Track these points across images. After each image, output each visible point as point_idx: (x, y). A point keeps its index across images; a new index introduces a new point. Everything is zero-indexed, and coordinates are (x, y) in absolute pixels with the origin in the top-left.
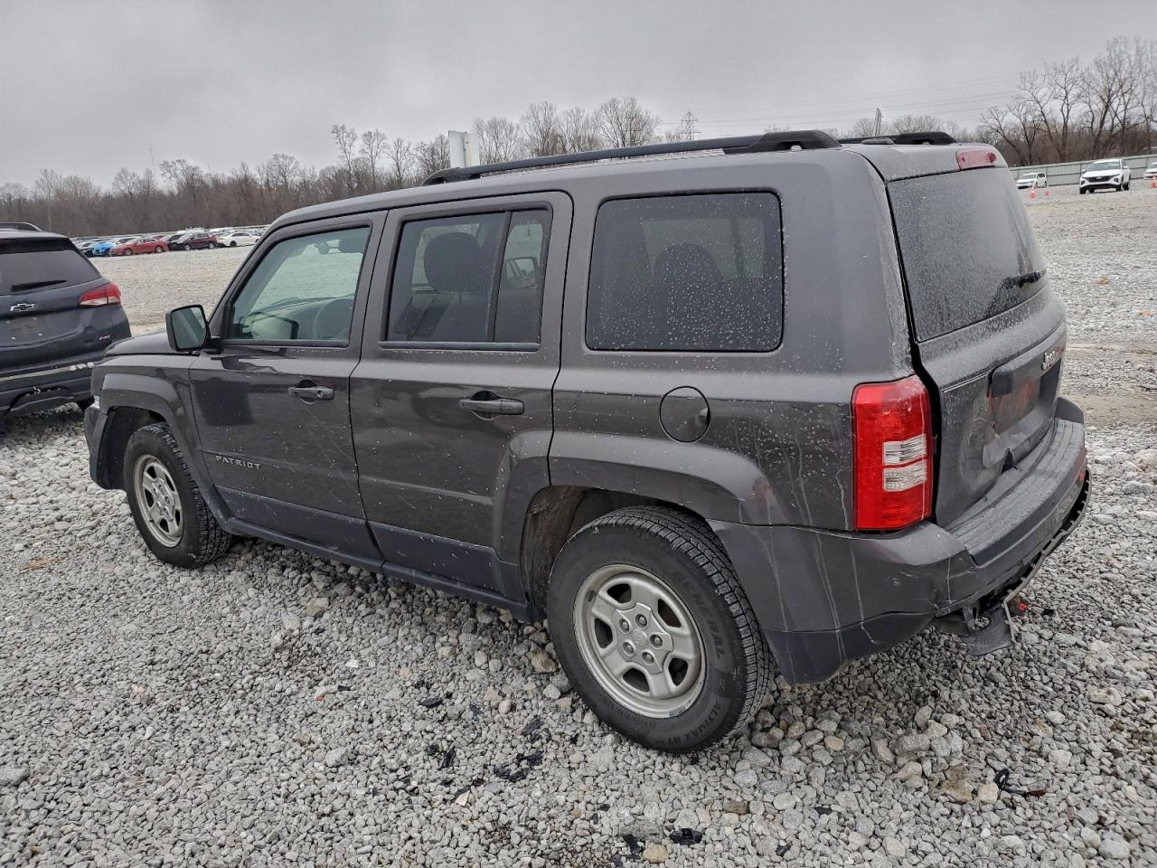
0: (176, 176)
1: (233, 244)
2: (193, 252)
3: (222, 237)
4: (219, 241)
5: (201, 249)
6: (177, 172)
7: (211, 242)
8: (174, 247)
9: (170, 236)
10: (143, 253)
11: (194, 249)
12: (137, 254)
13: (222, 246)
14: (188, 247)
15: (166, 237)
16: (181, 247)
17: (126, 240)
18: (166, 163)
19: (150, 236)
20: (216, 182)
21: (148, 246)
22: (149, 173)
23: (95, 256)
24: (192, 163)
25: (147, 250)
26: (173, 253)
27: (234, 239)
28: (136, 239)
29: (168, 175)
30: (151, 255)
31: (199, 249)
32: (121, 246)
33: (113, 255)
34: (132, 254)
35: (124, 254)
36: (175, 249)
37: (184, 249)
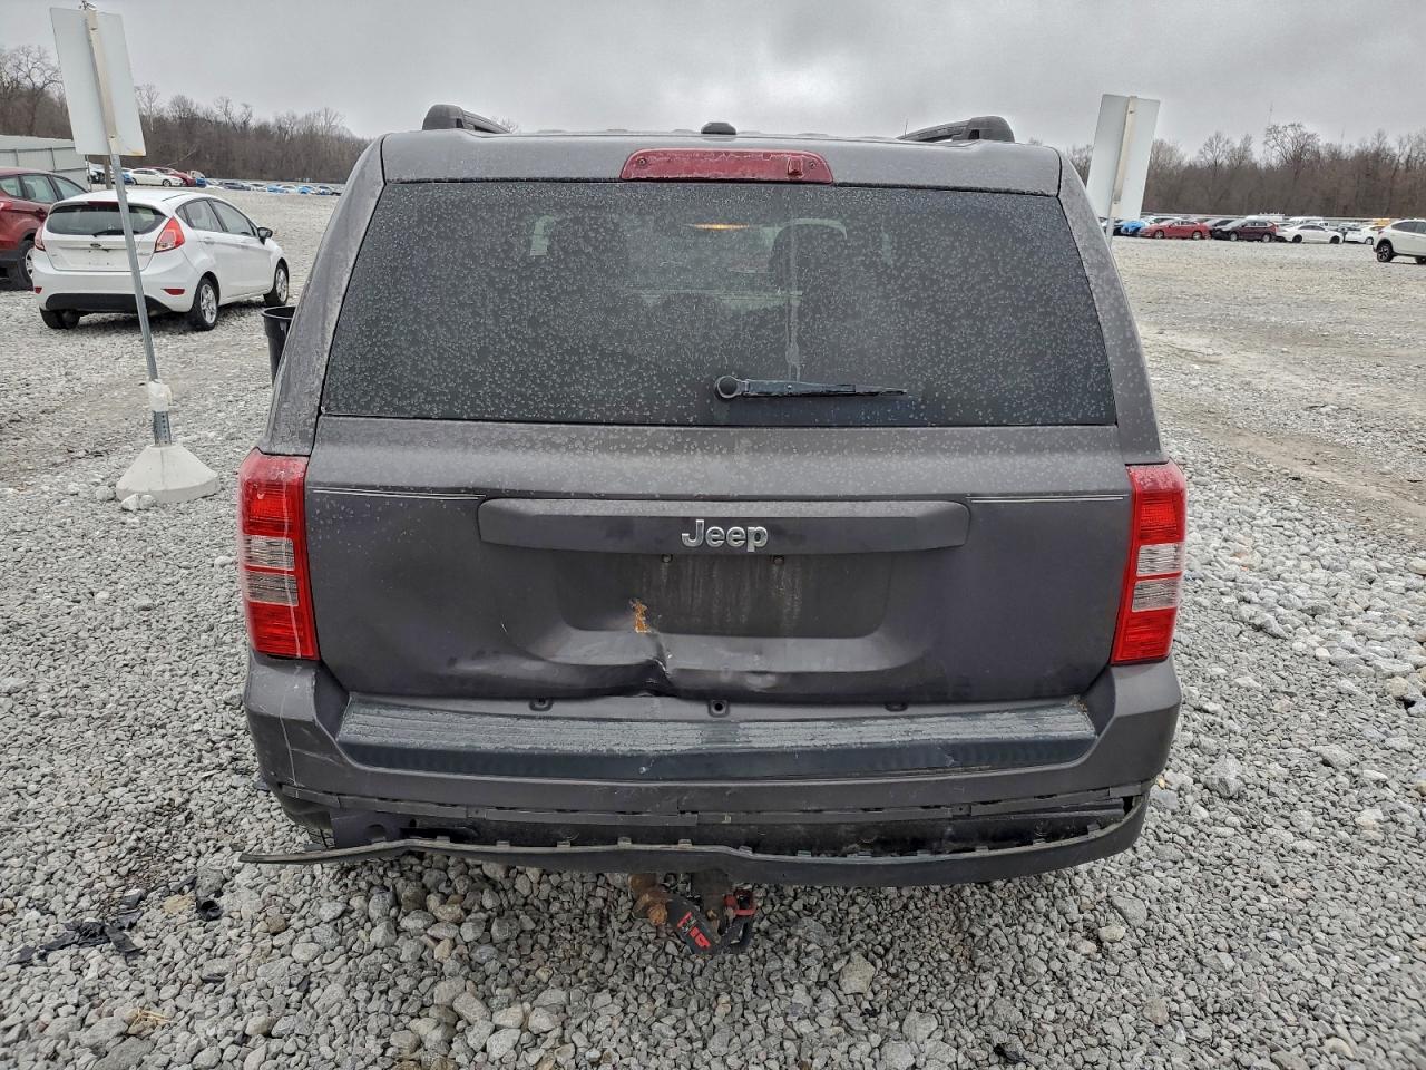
0: (1282, 145)
1: (1298, 239)
2: (1240, 243)
3: (1284, 228)
4: (1278, 234)
5: (1252, 241)
6: (1286, 140)
7: (1269, 234)
8: (1219, 235)
9: (1218, 221)
10: (1177, 238)
11: (1243, 240)
12: (1170, 238)
13: (1281, 240)
14: (1234, 237)
15: (1212, 221)
16: (1225, 236)
17: (1163, 220)
18: (1275, 127)
19: (1194, 218)
20: (1335, 156)
21: (1183, 230)
22: (1248, 139)
23: (1122, 235)
24: (1309, 128)
25: (1182, 234)
26: (1213, 242)
27: (1301, 232)
28: (1175, 219)
29: (1273, 143)
30: (1187, 241)
31: (1249, 240)
32: (1155, 225)
33: (1142, 236)
34: (1163, 237)
35: (1153, 237)
36: (1218, 238)
37: (1229, 239)
